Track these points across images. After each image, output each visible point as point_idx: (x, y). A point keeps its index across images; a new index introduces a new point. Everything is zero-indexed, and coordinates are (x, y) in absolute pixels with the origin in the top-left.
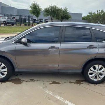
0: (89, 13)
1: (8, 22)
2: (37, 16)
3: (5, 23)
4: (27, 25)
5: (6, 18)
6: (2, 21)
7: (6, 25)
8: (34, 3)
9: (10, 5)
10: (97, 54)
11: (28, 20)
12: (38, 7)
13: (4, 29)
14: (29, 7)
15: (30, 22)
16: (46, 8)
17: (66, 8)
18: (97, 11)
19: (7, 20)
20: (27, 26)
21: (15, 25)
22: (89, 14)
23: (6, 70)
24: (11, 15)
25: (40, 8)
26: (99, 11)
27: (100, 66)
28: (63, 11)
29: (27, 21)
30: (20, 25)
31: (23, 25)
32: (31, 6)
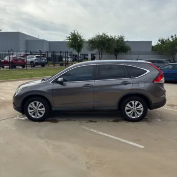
0: (159, 41)
1: (36, 63)
2: (79, 51)
3: (33, 65)
4: (64, 65)
5: (34, 57)
6: (29, 62)
7: (34, 67)
8: (73, 32)
9: (38, 36)
10: (131, 89)
11: (65, 57)
12: (80, 38)
13: (33, 72)
14: (66, 38)
15: (67, 61)
16: (91, 38)
17: (122, 36)
18: (172, 37)
19: (36, 60)
20: (64, 67)
21: (46, 67)
22: (159, 43)
23: (43, 109)
24: (41, 52)
25: (82, 38)
26: (174, 37)
27: (137, 102)
28: (118, 41)
29: (64, 59)
30: (54, 65)
31: (58, 66)
32: (69, 37)
